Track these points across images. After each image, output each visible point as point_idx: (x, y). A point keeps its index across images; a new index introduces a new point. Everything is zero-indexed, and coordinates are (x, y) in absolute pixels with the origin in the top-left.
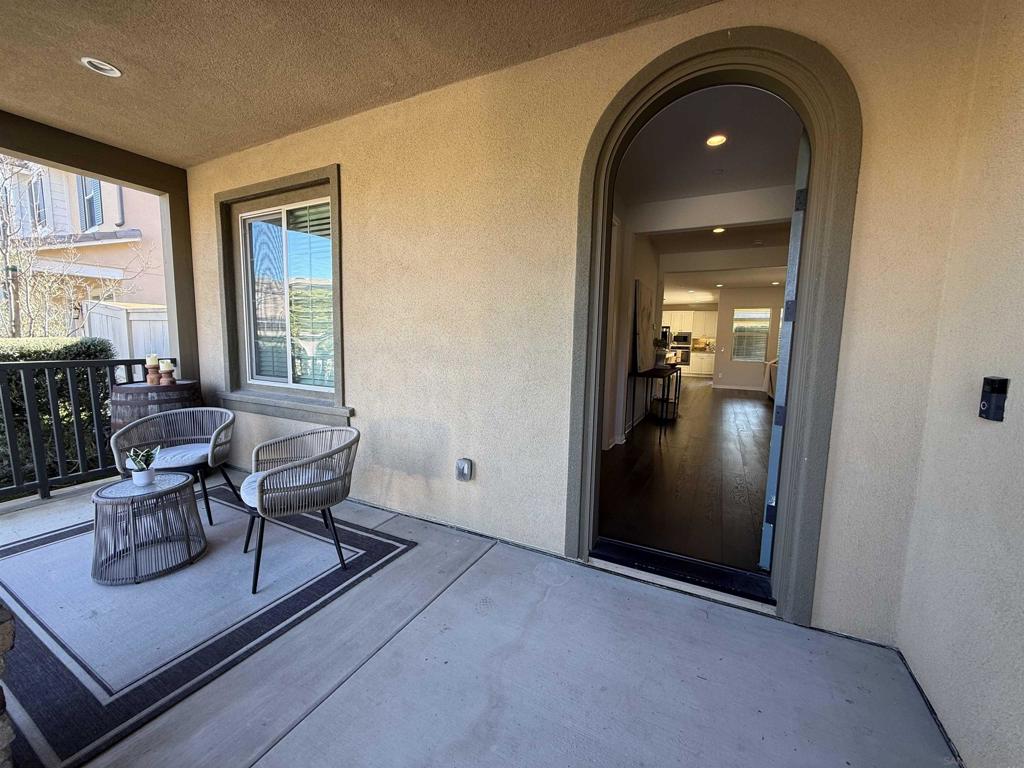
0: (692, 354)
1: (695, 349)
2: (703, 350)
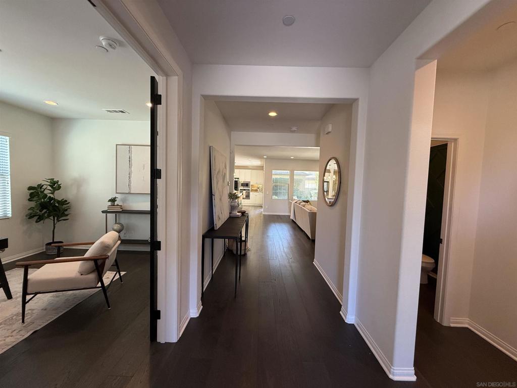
0: (251, 193)
1: (252, 190)
2: (256, 191)
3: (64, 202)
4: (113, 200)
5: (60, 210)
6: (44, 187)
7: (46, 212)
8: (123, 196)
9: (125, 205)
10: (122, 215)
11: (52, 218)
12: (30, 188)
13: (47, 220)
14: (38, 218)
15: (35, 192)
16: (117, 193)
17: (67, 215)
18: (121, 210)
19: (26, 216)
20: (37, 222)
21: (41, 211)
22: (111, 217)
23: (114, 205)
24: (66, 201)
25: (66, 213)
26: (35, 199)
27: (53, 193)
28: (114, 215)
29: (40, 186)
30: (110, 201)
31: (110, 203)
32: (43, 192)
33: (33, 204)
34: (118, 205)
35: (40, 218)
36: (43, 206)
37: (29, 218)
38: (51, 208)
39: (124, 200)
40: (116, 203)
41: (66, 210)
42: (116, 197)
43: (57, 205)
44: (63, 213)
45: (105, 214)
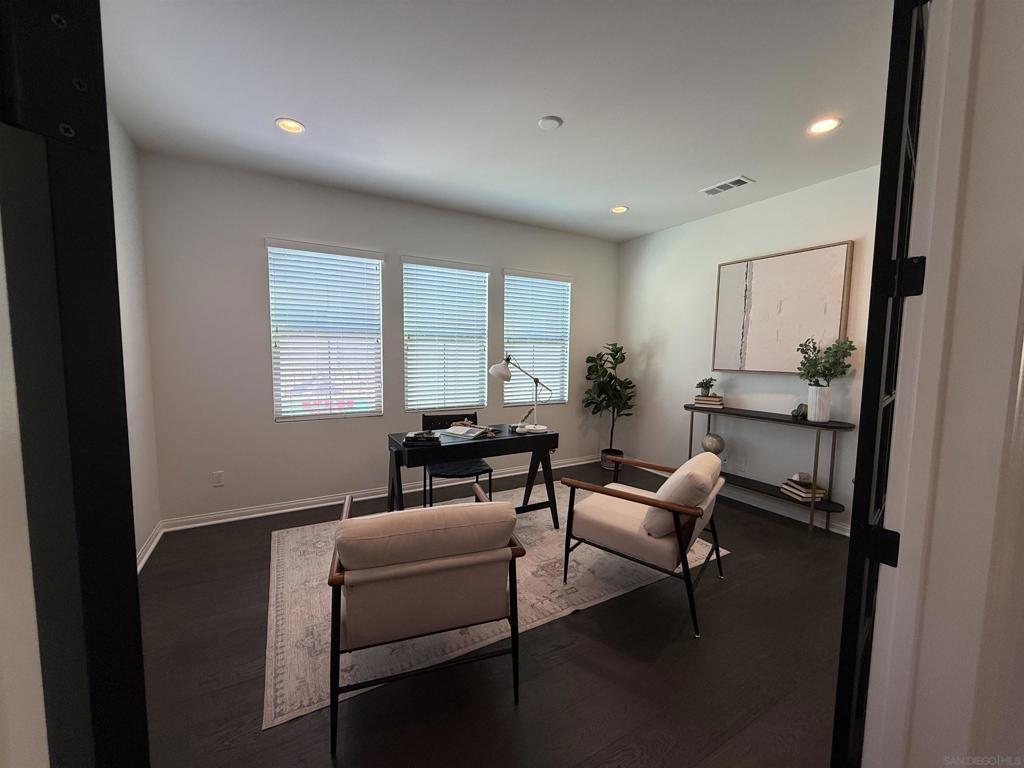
3: (628, 384)
4: (706, 385)
5: (621, 398)
6: (605, 358)
7: (604, 399)
8: (727, 377)
9: (729, 396)
10: (722, 419)
11: (611, 409)
12: (589, 360)
13: (605, 412)
14: (595, 408)
15: (594, 365)
16: (714, 370)
17: (630, 407)
18: (721, 407)
19: (583, 402)
20: (594, 413)
21: (599, 397)
22: (701, 418)
23: (707, 396)
24: (630, 382)
25: (629, 403)
26: (594, 376)
27: (614, 368)
28: (706, 415)
29: (600, 356)
30: (700, 385)
31: (699, 391)
32: (602, 366)
33: (591, 383)
34: (715, 396)
35: (598, 409)
36: (603, 388)
37: (586, 406)
38: (611, 393)
39: (728, 386)
40: (711, 391)
41: (630, 398)
42: (711, 379)
43: (618, 388)
44: (626, 403)
45: (689, 413)
